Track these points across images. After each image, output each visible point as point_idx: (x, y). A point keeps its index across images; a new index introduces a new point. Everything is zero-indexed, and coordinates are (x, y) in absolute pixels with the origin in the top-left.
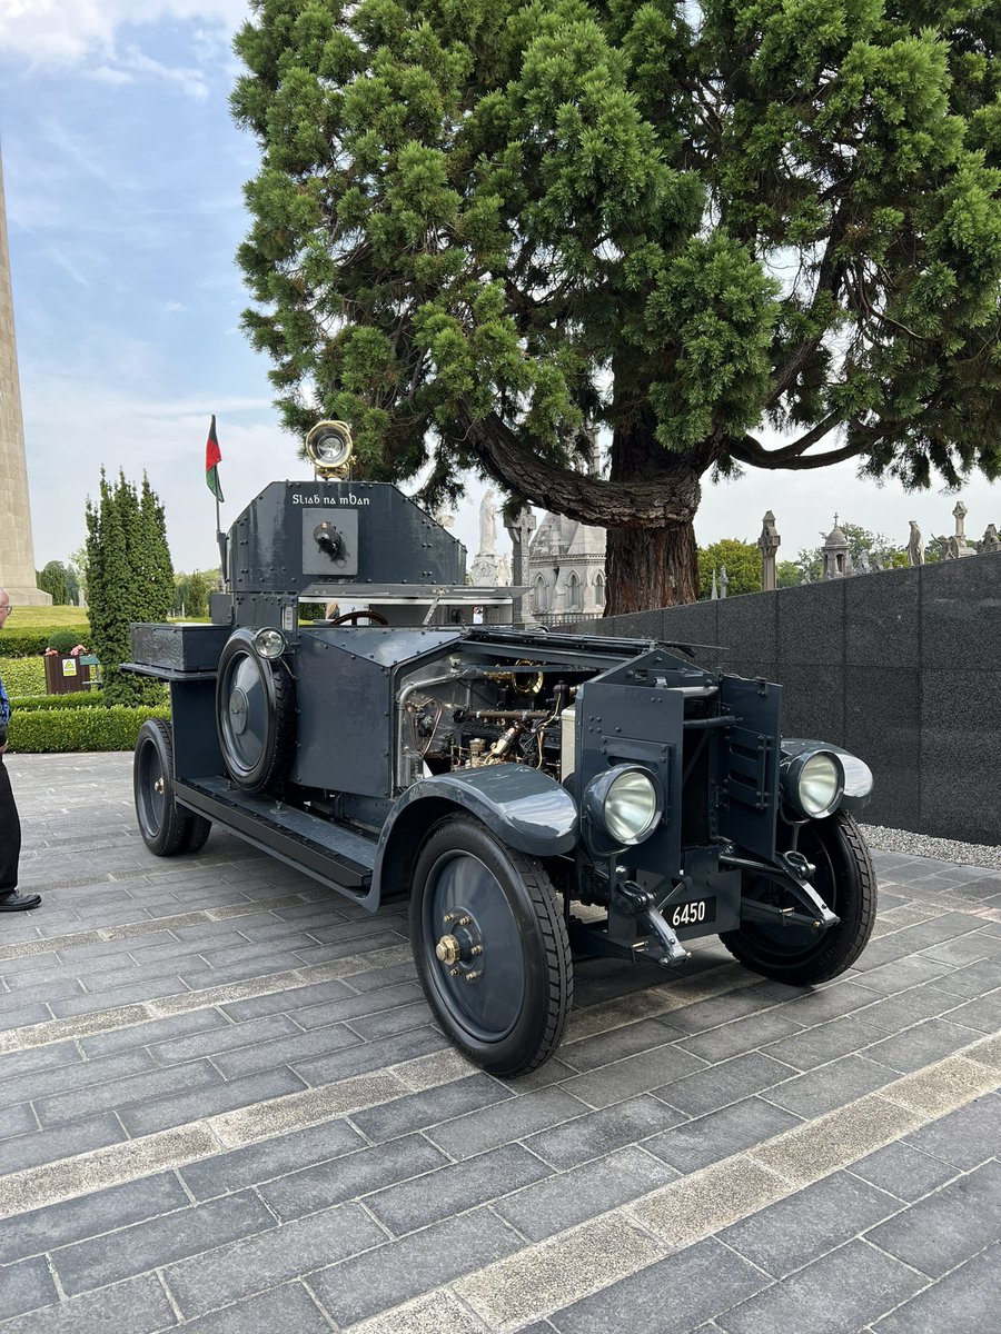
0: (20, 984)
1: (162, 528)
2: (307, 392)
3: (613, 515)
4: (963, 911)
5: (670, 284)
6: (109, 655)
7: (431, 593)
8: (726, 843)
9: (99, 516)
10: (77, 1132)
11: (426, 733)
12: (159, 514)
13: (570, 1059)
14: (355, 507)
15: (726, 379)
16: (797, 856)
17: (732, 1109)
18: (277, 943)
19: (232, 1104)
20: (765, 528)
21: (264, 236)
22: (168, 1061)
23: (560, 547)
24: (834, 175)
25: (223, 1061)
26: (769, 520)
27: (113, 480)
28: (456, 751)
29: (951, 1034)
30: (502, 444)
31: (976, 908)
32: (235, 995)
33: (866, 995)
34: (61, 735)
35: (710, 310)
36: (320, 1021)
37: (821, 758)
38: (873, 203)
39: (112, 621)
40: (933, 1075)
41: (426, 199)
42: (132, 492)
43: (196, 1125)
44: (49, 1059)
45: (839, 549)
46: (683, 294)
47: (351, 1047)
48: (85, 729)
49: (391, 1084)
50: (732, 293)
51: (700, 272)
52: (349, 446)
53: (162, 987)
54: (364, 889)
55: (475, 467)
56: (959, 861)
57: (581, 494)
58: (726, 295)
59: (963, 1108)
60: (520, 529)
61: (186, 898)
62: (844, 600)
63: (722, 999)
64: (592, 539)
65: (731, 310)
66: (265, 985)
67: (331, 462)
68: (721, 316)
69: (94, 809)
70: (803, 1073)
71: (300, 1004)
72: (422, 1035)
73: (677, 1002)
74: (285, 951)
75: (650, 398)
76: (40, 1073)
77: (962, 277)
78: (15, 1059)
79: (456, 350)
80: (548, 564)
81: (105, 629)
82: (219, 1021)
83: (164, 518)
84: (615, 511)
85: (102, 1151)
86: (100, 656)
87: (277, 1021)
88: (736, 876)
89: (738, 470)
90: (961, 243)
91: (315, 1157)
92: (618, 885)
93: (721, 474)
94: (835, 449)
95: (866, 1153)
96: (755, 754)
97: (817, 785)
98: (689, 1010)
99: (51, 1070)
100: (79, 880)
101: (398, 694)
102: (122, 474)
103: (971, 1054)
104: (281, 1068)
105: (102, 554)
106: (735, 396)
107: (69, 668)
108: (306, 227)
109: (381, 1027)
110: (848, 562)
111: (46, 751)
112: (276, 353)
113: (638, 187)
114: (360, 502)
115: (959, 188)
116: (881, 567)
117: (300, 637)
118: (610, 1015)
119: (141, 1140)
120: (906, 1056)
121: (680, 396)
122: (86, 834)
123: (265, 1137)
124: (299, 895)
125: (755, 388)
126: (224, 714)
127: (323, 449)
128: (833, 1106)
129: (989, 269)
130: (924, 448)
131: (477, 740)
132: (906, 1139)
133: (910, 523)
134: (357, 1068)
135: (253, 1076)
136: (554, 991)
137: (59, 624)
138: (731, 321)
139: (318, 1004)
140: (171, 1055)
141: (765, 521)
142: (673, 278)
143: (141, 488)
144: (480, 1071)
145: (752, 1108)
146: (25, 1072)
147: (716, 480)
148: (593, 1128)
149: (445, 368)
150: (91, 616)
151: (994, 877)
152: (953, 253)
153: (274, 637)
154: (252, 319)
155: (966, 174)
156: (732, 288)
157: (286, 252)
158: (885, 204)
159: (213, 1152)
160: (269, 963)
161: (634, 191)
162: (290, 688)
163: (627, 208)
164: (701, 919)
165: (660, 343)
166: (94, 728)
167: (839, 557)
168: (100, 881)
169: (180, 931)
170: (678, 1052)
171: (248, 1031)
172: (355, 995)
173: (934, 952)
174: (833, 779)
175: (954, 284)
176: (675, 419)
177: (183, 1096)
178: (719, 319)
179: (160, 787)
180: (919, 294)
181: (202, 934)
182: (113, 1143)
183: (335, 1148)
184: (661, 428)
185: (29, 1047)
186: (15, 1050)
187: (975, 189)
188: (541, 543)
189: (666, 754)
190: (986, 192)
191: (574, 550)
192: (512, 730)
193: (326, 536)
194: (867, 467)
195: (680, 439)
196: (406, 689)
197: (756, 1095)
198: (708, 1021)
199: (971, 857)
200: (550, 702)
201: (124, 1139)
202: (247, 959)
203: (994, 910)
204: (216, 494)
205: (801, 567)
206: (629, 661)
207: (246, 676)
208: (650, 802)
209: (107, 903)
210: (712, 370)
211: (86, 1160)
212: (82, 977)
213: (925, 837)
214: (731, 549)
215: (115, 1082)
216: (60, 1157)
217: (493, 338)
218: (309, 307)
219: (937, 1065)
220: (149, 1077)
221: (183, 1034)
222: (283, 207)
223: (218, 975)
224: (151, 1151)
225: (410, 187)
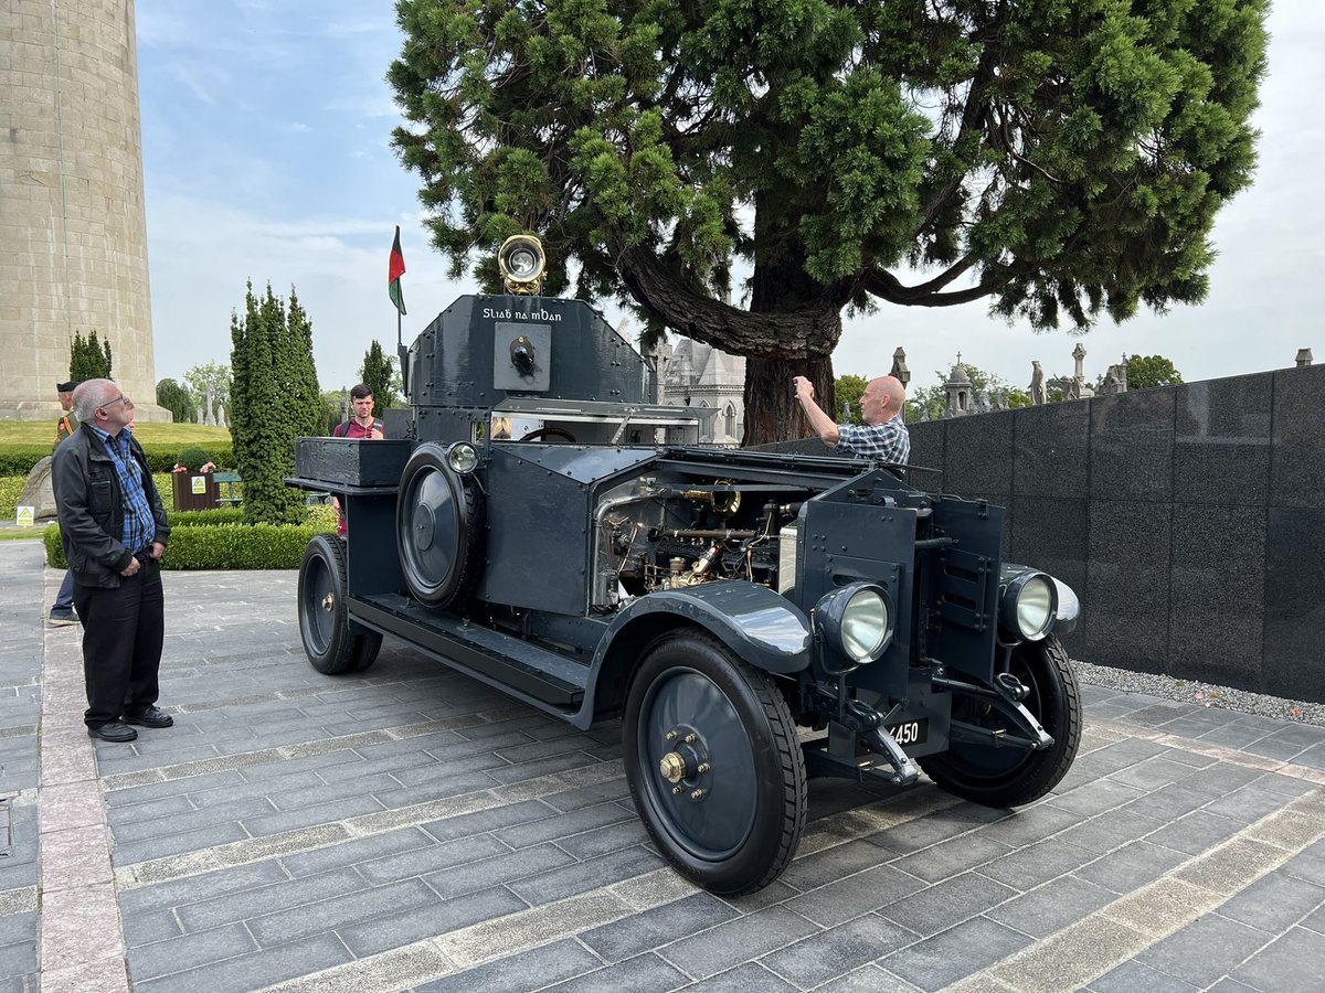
0: (207, 802)
1: (309, 344)
2: (456, 213)
3: (757, 345)
4: (1140, 737)
5: (824, 118)
6: (251, 472)
7: (622, 411)
8: (936, 665)
9: (244, 330)
10: (299, 953)
11: (621, 551)
12: (306, 330)
13: (789, 879)
14: (548, 322)
15: (877, 214)
16: (1010, 678)
17: (960, 928)
18: (466, 762)
19: (455, 923)
20: (896, 363)
21: (418, 55)
22: (380, 880)
23: (691, 377)
24: (976, 21)
25: (436, 881)
26: (899, 356)
27: (260, 294)
28: (651, 570)
29: (1158, 855)
30: (649, 271)
31: (1153, 734)
32: (435, 814)
33: (1067, 817)
34: (202, 553)
35: (863, 146)
36: (527, 841)
37: (1039, 581)
38: (1021, 47)
39: (255, 437)
40: (1149, 895)
41: (586, 24)
42: (279, 306)
43: (422, 944)
44: (254, 878)
45: (961, 387)
46: (836, 129)
47: (564, 867)
48: (228, 546)
49: (613, 903)
50: (885, 130)
51: (854, 107)
52: (542, 262)
53: (356, 805)
54: (574, 707)
55: (615, 295)
56: (1125, 688)
57: (726, 323)
58: (879, 131)
59: (1186, 928)
60: (656, 358)
61: (363, 717)
62: (1014, 431)
63: (926, 820)
64: (723, 371)
65: (883, 146)
66: (462, 804)
67: (525, 277)
68: (874, 152)
69: (249, 626)
70: (1022, 893)
71: (503, 823)
72: (634, 855)
73: (883, 823)
74: (476, 771)
75: (800, 230)
76: (248, 893)
77: (1107, 121)
78: (217, 878)
79: (612, 175)
80: (679, 394)
81: (248, 444)
82: (425, 839)
83: (310, 333)
84: (758, 341)
85: (329, 971)
86: (242, 473)
87: (483, 840)
88: (946, 698)
89: (873, 306)
90: (1107, 88)
91: (552, 977)
92: (847, 705)
93: (856, 310)
94: (969, 288)
95: (1103, 972)
96: (974, 576)
97: (1034, 608)
98: (896, 831)
99: (258, 889)
100: (248, 698)
101: (595, 511)
102: (269, 288)
103: (1181, 875)
104: (497, 887)
105: (247, 369)
106: (883, 231)
107: (198, 485)
108: (463, 47)
109: (591, 846)
110: (969, 399)
111: (186, 568)
112: (425, 172)
113: (795, 22)
114: (552, 318)
115: (1106, 35)
116: (1001, 405)
117: (492, 452)
118: (818, 836)
119: (369, 960)
120: (1119, 877)
121: (830, 229)
122: (244, 651)
123: (497, 957)
124: (479, 715)
125: (904, 224)
126: (405, 529)
127: (515, 263)
128: (1059, 926)
129: (1133, 115)
130: (1053, 290)
131: (677, 559)
132: (1139, 957)
133: (1033, 363)
134: (574, 888)
135: (471, 895)
136: (789, 809)
137: (182, 441)
138: (883, 157)
139: (523, 823)
140: (381, 874)
141: (895, 357)
142: (827, 113)
143: (288, 303)
144: (700, 890)
145: (980, 927)
146: (229, 892)
147: (851, 315)
148: (827, 947)
149: (601, 193)
150: (234, 431)
151: (1163, 704)
152: (1099, 98)
153: (466, 452)
154: (403, 137)
155: (1113, 22)
156: (885, 124)
157: (440, 72)
158: (1035, 48)
159: (446, 972)
160: (462, 783)
161: (791, 25)
162: (481, 503)
163: (784, 42)
164: (913, 740)
165: (812, 176)
166: (237, 546)
167: (961, 394)
168: (269, 699)
169: (365, 750)
170: (894, 872)
171: (456, 850)
172: (558, 815)
173: (1123, 775)
174: (1046, 602)
175: (1100, 128)
176: (825, 251)
177: (402, 915)
178: (872, 154)
179: (327, 604)
180: (1066, 137)
181: (386, 752)
182: (339, 963)
183: (570, 968)
184: (810, 259)
185: (230, 866)
186: (215, 869)
187: (1122, 37)
188: (672, 372)
189: (897, 572)
190: (1131, 39)
191: (705, 381)
192: (713, 550)
193: (524, 350)
194: (998, 306)
195: (830, 271)
196: (604, 507)
197: (982, 914)
198: (917, 842)
199: (1136, 685)
200: (760, 521)
201: (351, 959)
202: (439, 778)
203: (1170, 737)
204: (398, 307)
205: (915, 405)
206: (849, 480)
207: (432, 492)
208: (881, 620)
209: (281, 721)
210: (863, 205)
211: (315, 981)
212: (271, 795)
213: (1089, 665)
214: (851, 385)
215: (328, 901)
216: (287, 978)
217: (649, 165)
218: (459, 128)
219: (1152, 885)
220: (363, 896)
221: (388, 854)
222: (441, 26)
223: (412, 794)
224: (381, 971)
225: (570, 11)
